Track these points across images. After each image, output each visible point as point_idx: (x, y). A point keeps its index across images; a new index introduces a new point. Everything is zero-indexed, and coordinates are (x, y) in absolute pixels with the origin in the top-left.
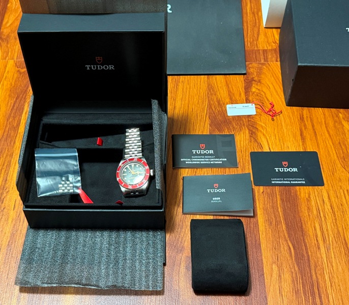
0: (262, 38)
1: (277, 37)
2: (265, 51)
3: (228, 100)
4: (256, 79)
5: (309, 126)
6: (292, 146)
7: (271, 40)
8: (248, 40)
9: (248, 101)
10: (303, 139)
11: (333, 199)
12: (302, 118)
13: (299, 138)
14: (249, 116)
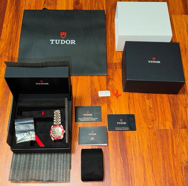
0: (115, 57)
1: (121, 56)
2: (116, 64)
3: (99, 89)
4: (111, 78)
5: (132, 102)
6: (125, 112)
7: (118, 58)
8: (109, 57)
9: (107, 89)
10: (129, 108)
11: (139, 137)
12: (129, 98)
13: (128, 108)
14: (108, 97)
